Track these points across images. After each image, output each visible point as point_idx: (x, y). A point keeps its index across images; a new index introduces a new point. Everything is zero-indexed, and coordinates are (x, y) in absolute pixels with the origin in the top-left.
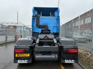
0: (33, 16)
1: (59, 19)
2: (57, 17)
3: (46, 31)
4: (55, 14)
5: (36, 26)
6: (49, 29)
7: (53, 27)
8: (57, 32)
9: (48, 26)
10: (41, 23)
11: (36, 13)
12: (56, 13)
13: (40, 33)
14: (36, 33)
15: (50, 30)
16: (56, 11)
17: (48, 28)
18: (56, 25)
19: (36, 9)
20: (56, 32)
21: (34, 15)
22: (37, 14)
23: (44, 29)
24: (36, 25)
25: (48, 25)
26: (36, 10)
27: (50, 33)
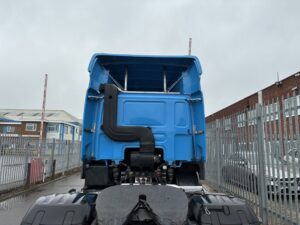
0: (91, 91)
1: (201, 101)
2: (193, 95)
3: (144, 156)
4: (181, 80)
5: (99, 131)
6: (158, 145)
7: (177, 135)
8: (194, 159)
9: (154, 131)
10: (125, 120)
11: (105, 77)
12: (186, 78)
13: (117, 163)
14: (101, 162)
15: (160, 151)
16: (185, 69)
17: (153, 140)
18: (187, 127)
19: (103, 62)
20: (189, 159)
21: (97, 88)
22: (110, 81)
23: (136, 145)
24: (102, 128)
25: (155, 129)
26: (107, 68)
27: (163, 162)
